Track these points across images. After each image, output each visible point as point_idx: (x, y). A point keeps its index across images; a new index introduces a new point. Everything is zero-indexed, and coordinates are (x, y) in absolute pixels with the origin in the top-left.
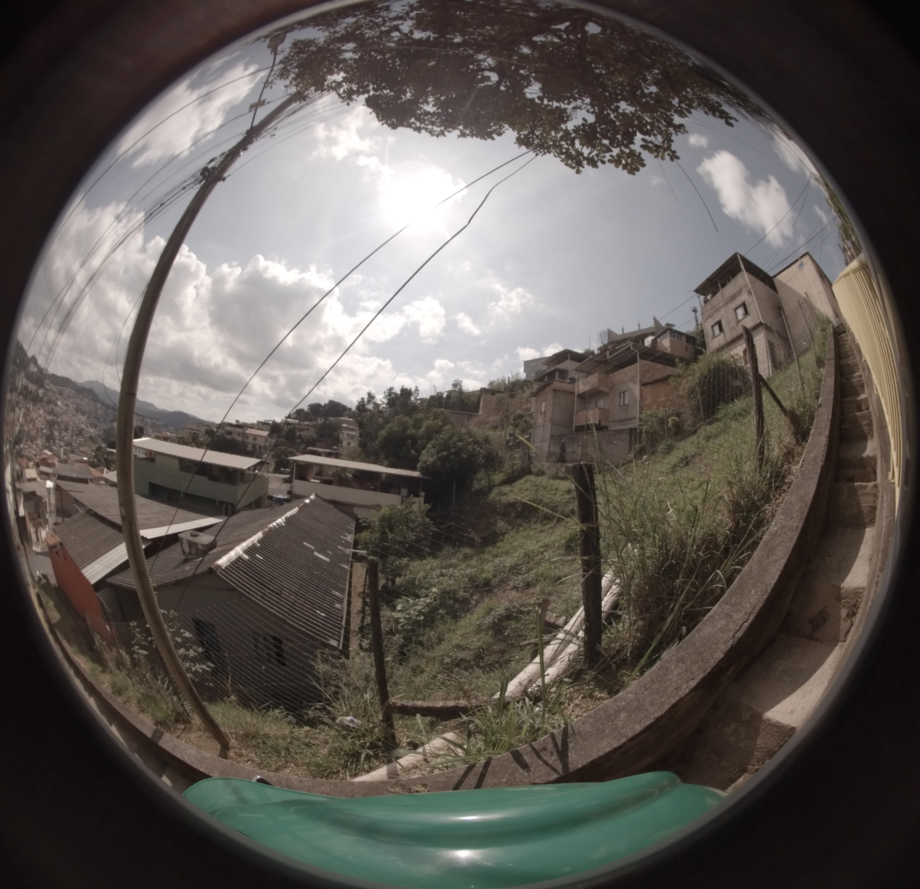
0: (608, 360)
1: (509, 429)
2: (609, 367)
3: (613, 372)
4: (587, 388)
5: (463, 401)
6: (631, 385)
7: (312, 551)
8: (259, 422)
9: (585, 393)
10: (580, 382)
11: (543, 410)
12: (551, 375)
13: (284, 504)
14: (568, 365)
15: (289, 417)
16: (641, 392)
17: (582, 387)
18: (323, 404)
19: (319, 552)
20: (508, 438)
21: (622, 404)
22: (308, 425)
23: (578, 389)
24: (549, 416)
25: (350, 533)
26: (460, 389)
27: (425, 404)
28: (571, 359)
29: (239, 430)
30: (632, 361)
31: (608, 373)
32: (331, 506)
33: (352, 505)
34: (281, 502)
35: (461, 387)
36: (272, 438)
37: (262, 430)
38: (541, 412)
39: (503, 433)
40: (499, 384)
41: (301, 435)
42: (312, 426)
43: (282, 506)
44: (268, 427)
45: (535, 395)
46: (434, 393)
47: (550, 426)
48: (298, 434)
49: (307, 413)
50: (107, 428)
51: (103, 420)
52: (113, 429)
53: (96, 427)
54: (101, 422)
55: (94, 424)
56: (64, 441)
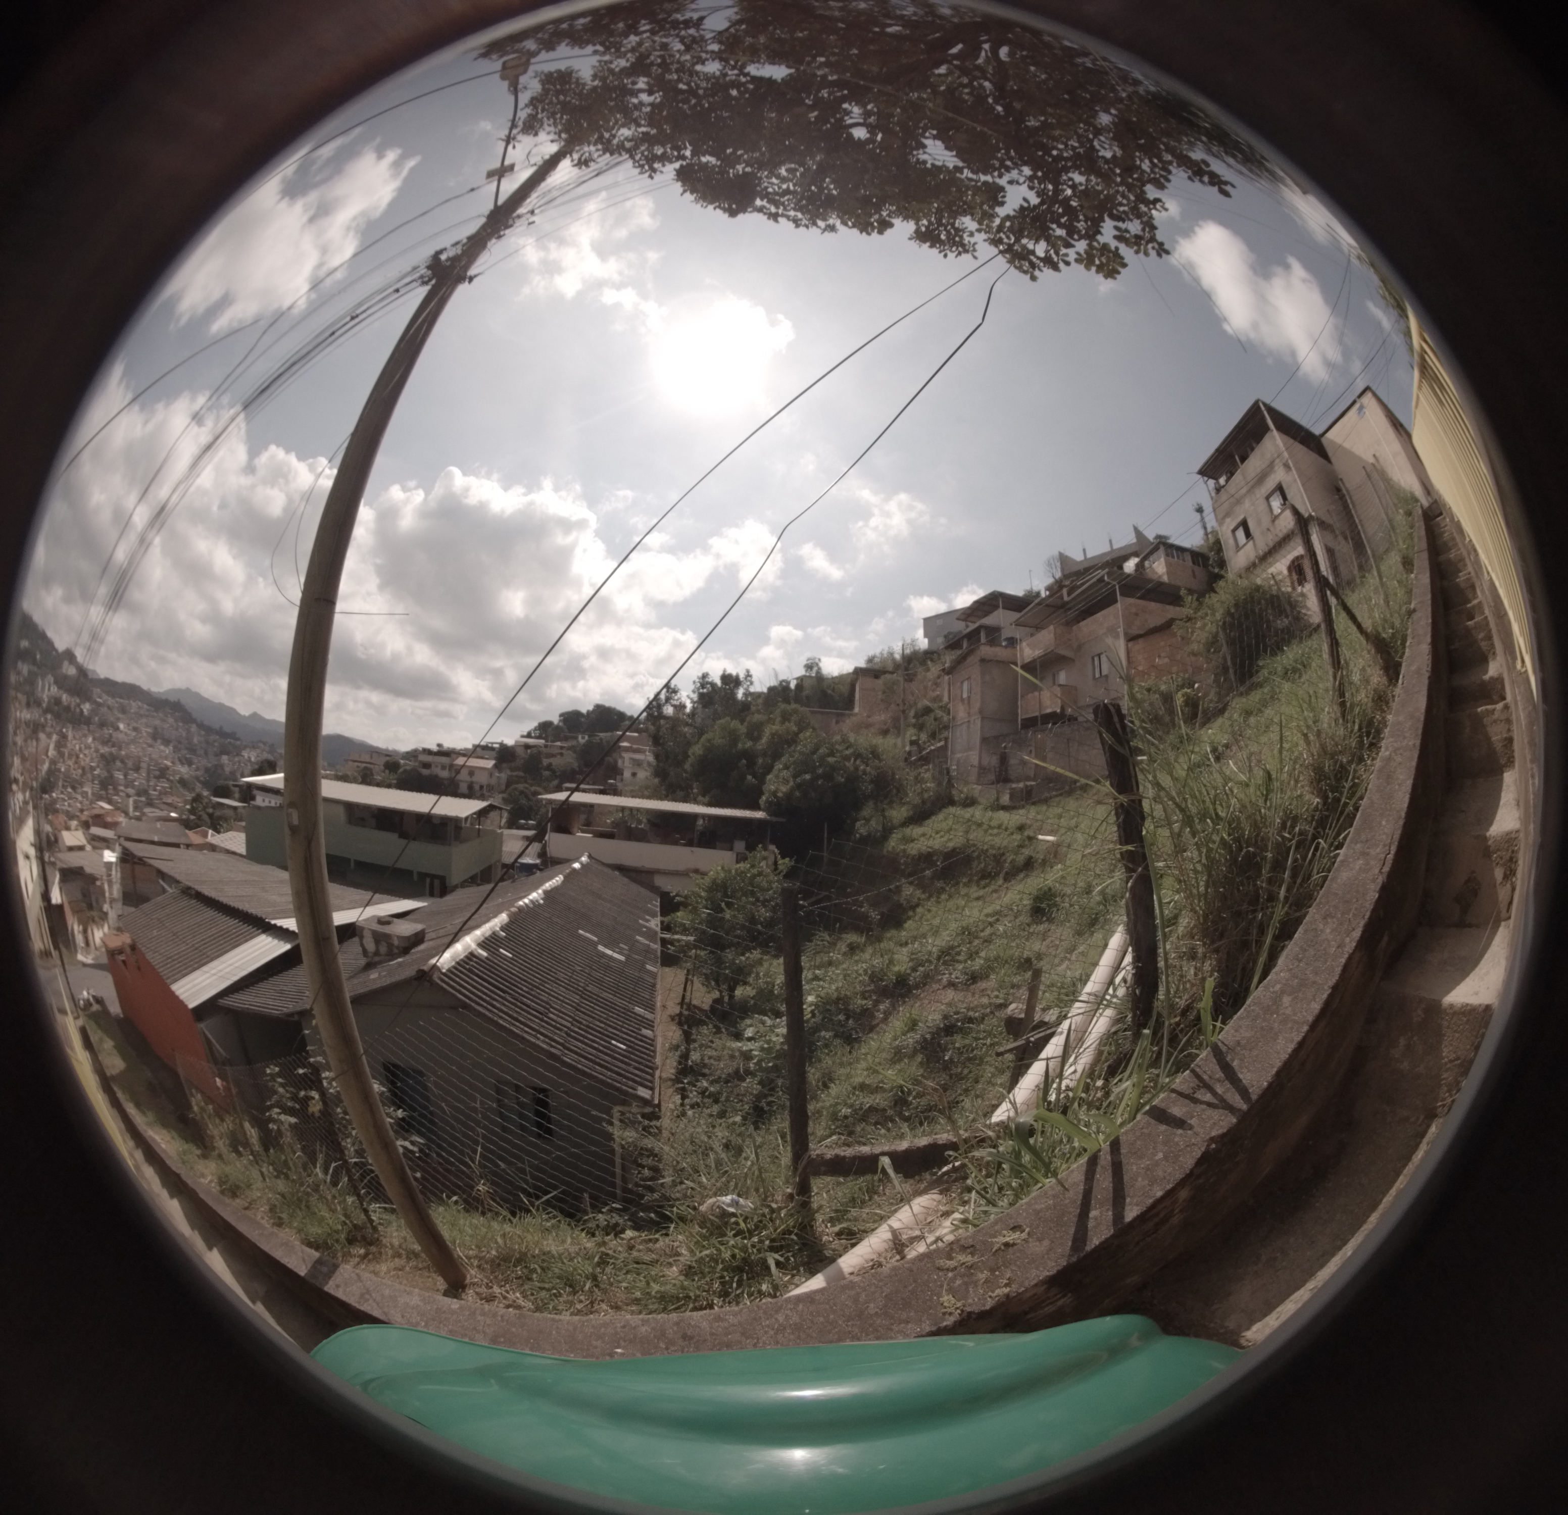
0: (1068, 603)
1: (908, 733)
2: (1071, 614)
3: (1078, 622)
4: (1038, 653)
5: (824, 693)
6: (1109, 641)
7: (595, 945)
8: (476, 747)
9: (1034, 661)
10: (1024, 644)
11: (965, 695)
12: (973, 636)
13: (534, 873)
14: (1000, 618)
15: (529, 735)
16: (1128, 652)
17: (1028, 651)
18: (584, 711)
19: (606, 946)
20: (907, 748)
21: (1097, 675)
22: (562, 748)
23: (1022, 656)
24: (977, 706)
25: (654, 915)
26: (819, 672)
27: (760, 701)
28: (1004, 608)
29: (444, 760)
30: (1109, 601)
31: (1070, 624)
32: (617, 873)
33: (651, 873)
34: (529, 869)
35: (819, 669)
36: (500, 772)
37: (482, 758)
38: (962, 700)
39: (899, 742)
40: (883, 661)
41: (550, 764)
42: (569, 749)
43: (532, 877)
44: (494, 754)
45: (949, 672)
46: (774, 683)
47: (979, 722)
48: (545, 762)
49: (557, 727)
50: (210, 765)
51: (202, 752)
52: (222, 766)
53: (190, 763)
54: (200, 756)
55: (187, 759)
56: (133, 787)
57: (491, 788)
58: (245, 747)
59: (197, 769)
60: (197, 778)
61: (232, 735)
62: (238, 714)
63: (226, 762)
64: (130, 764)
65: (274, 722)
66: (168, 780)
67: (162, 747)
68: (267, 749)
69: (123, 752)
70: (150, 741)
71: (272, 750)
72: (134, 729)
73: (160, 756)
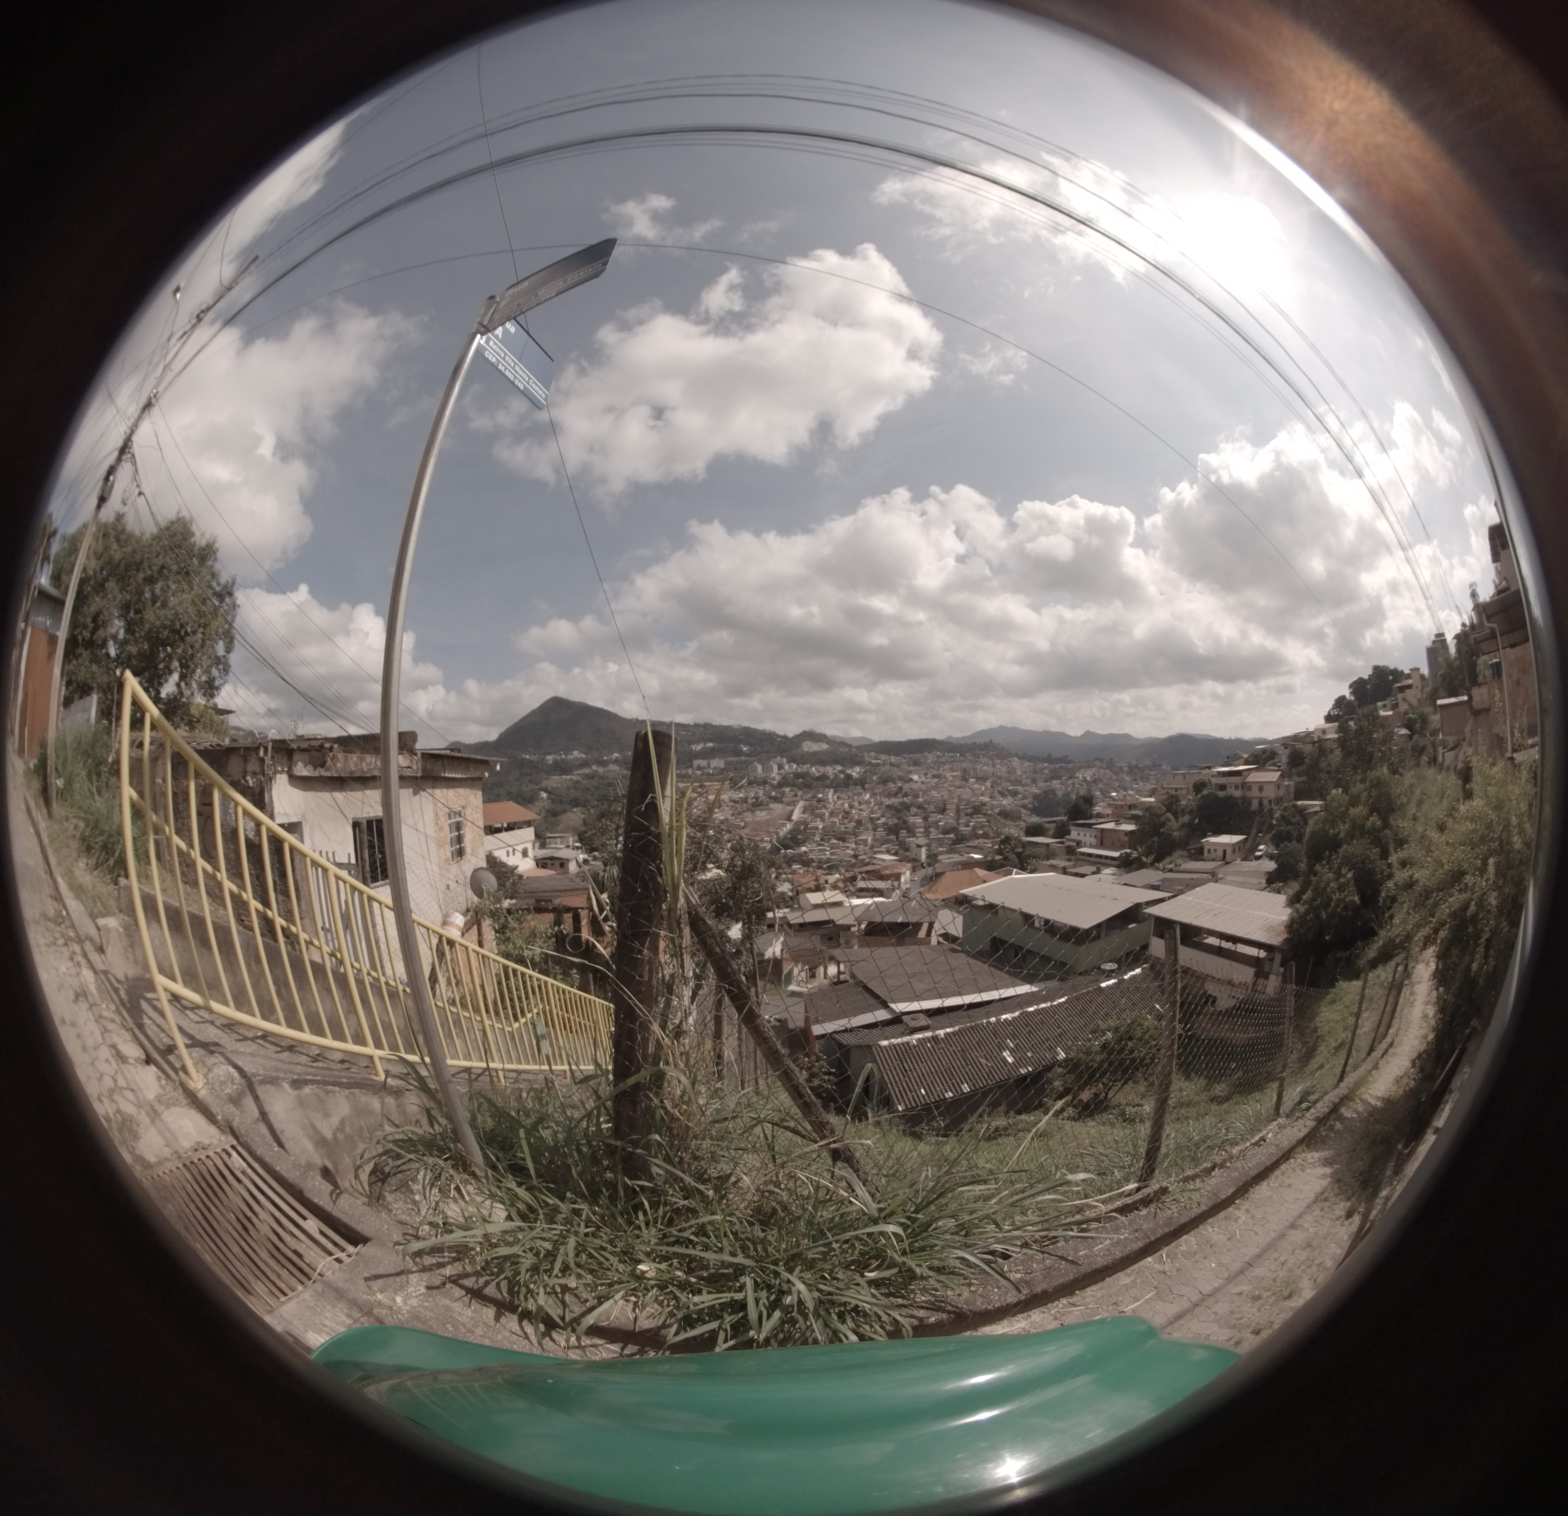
29: (1236, 779)
37: (1269, 771)
51: (1029, 781)
52: (1053, 792)
53: (1014, 794)
54: (1026, 785)
55: (1009, 791)
56: (937, 827)
57: (1279, 800)
58: (1080, 768)
59: (1024, 797)
61: (1064, 760)
62: (1070, 737)
63: (1058, 786)
64: (931, 808)
65: (1111, 736)
66: (985, 815)
67: (976, 786)
68: (1105, 765)
69: (921, 800)
70: (958, 783)
71: (1111, 765)
72: (934, 776)
73: (974, 795)
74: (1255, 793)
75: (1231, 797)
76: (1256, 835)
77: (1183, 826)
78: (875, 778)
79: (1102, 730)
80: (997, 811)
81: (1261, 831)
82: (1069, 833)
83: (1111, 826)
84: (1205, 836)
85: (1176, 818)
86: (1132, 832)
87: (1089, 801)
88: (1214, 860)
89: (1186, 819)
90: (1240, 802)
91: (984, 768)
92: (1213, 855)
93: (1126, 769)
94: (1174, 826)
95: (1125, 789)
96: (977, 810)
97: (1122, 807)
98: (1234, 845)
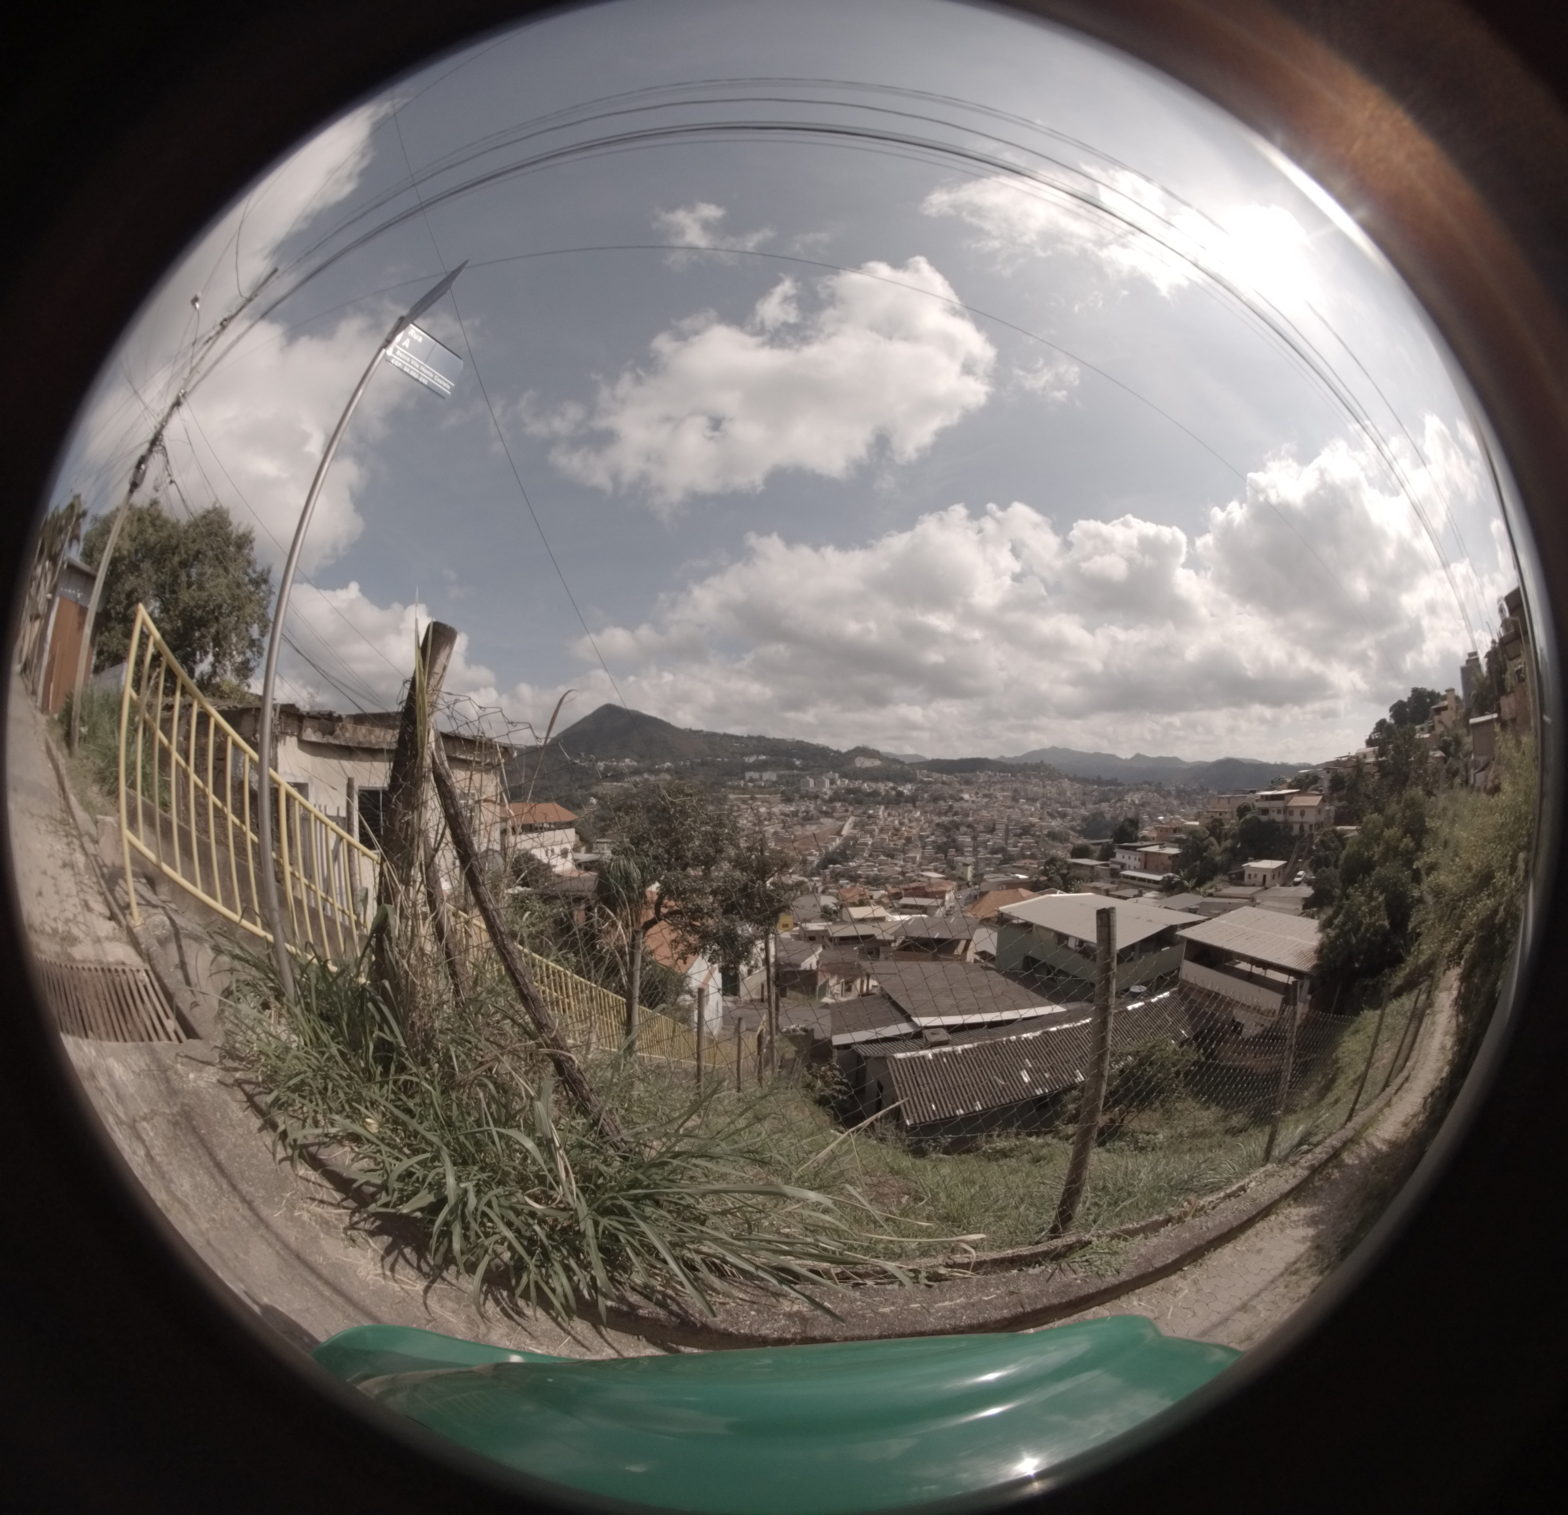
29: (1279, 804)
36: (1330, 803)
37: (1311, 795)
50: (1087, 814)
51: (1078, 803)
52: (1101, 814)
53: (1063, 815)
54: (1076, 807)
55: (1058, 812)
56: (986, 847)
57: (1319, 825)
58: (1128, 791)
59: (1073, 819)
60: (1073, 829)
61: (1114, 782)
62: (1121, 760)
63: (1107, 809)
64: (981, 827)
65: (1160, 759)
66: (1033, 836)
67: (1026, 807)
68: (1153, 788)
69: (971, 819)
70: (1009, 803)
71: (1159, 789)
72: (985, 796)
73: (1023, 815)
74: (1296, 817)
75: (1274, 821)
76: (1296, 861)
77: (1225, 850)
78: (926, 796)
79: (1152, 753)
80: (1045, 832)
81: (1300, 857)
82: (1114, 855)
83: (1155, 849)
84: (1246, 861)
85: (1219, 843)
86: (1176, 856)
87: (1135, 823)
88: (1254, 885)
89: (1228, 843)
90: (1281, 826)
91: (1034, 788)
92: (1253, 881)
93: (1173, 793)
94: (1217, 850)
95: (1172, 813)
96: (1026, 830)
97: (1167, 830)
98: (1274, 870)
